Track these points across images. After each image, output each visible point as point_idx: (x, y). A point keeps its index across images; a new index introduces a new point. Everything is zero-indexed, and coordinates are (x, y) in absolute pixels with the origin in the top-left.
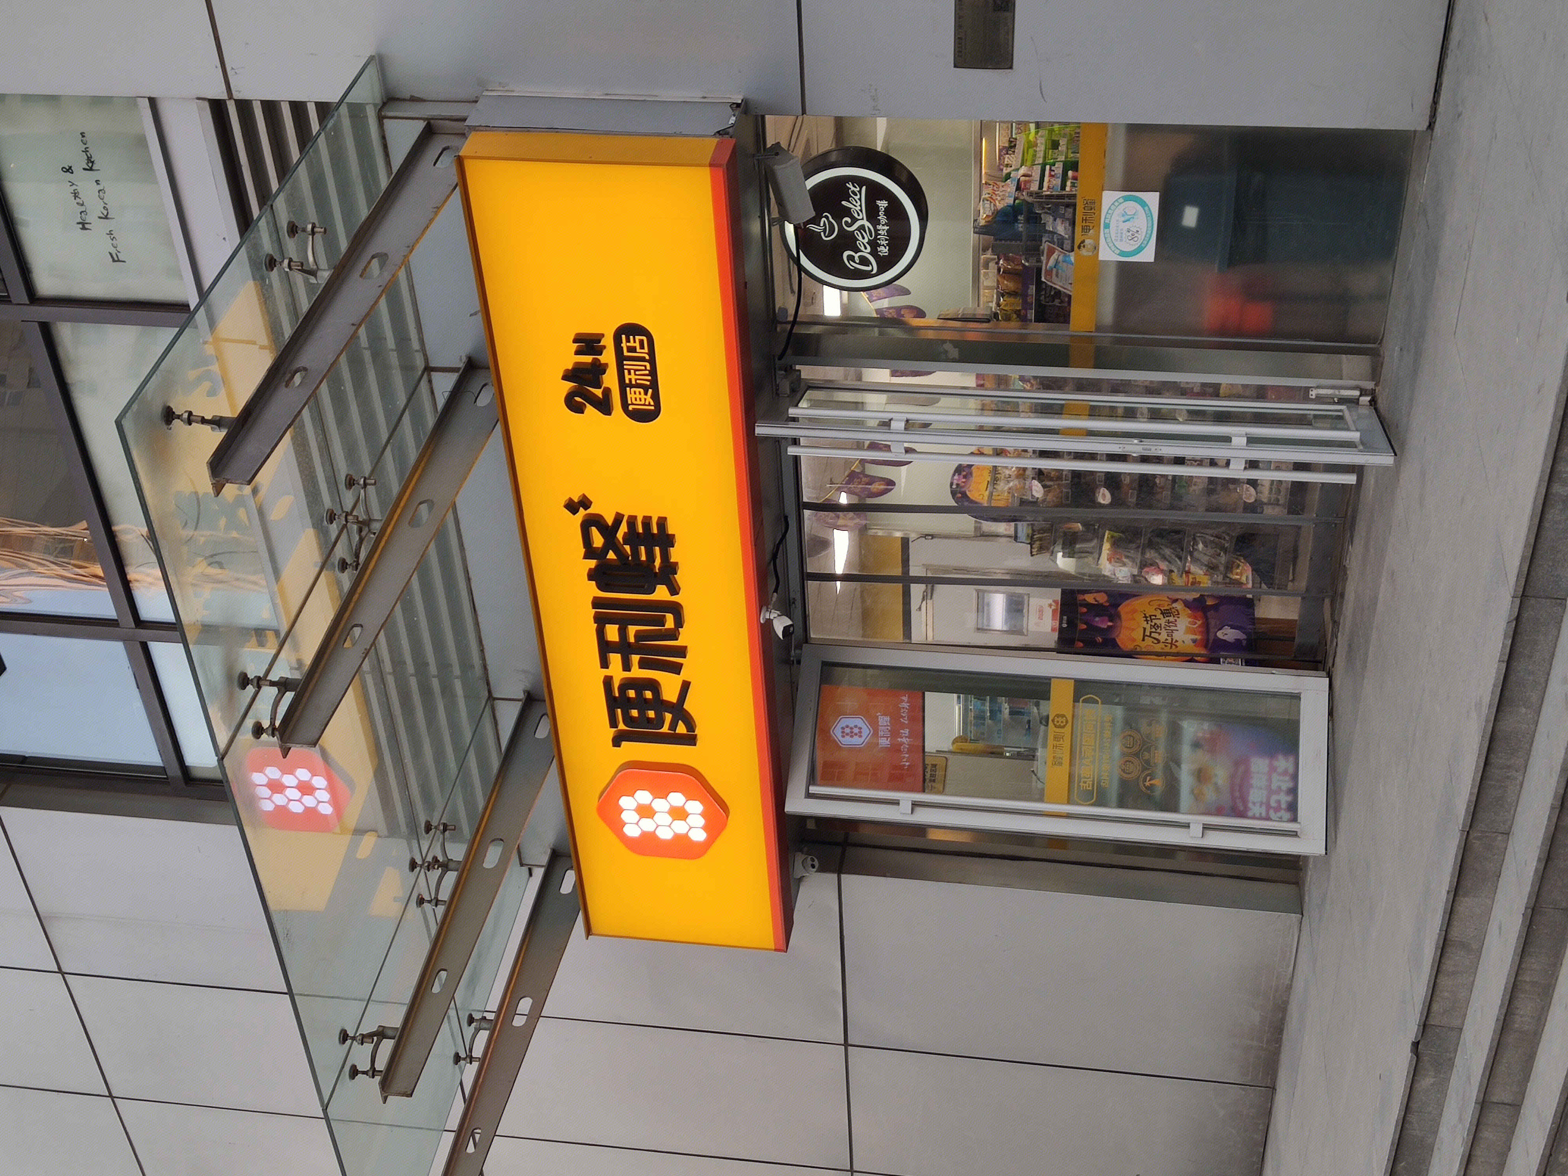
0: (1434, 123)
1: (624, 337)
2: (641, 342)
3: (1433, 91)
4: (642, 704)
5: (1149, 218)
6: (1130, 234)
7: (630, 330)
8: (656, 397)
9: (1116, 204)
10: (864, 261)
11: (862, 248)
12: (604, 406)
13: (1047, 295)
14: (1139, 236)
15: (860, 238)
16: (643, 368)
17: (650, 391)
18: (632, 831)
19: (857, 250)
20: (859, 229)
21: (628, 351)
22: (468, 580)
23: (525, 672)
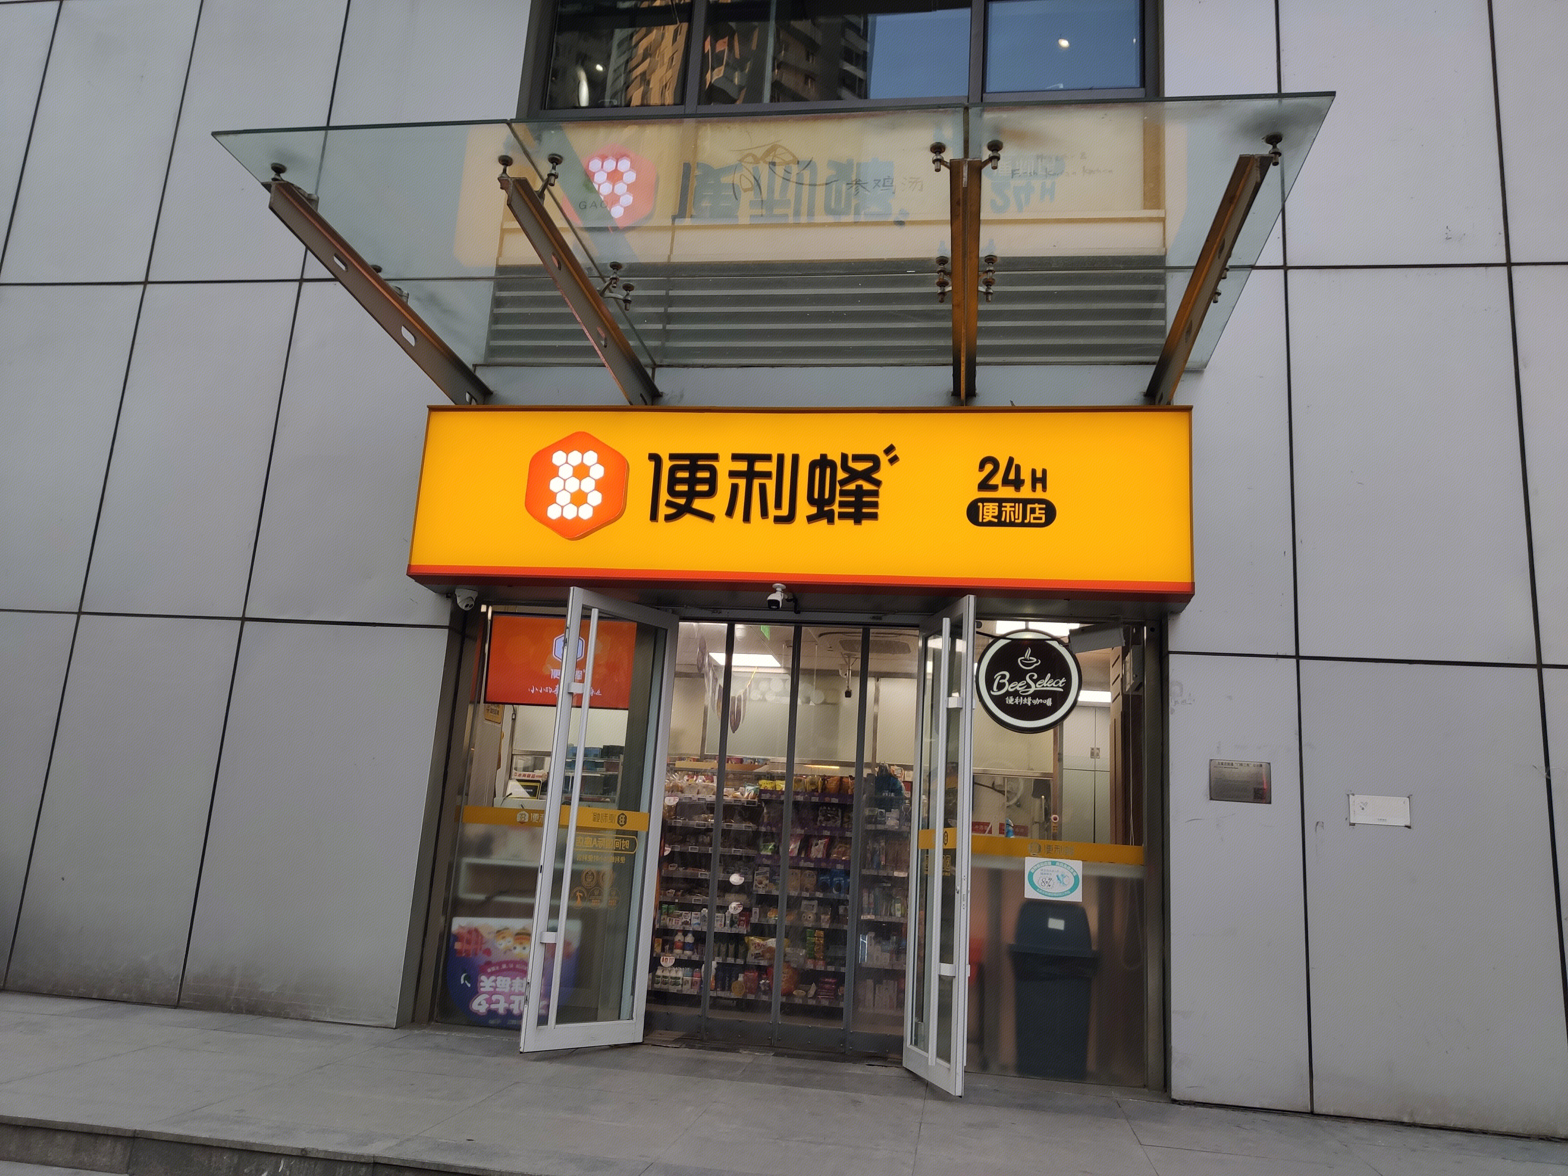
0: (1179, 1104)
1: (1044, 506)
2: (1040, 519)
3: (1204, 1102)
4: (692, 481)
5: (1060, 894)
6: (1047, 880)
7: (1050, 513)
8: (990, 524)
9: (1072, 871)
10: (1001, 686)
11: (1012, 685)
12: (984, 485)
13: (827, 811)
14: (1045, 887)
15: (1020, 684)
16: (1017, 517)
17: (996, 520)
18: (558, 458)
19: (1010, 682)
20: (1027, 684)
21: (1031, 509)
22: (773, 366)
23: (682, 396)
